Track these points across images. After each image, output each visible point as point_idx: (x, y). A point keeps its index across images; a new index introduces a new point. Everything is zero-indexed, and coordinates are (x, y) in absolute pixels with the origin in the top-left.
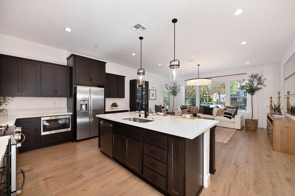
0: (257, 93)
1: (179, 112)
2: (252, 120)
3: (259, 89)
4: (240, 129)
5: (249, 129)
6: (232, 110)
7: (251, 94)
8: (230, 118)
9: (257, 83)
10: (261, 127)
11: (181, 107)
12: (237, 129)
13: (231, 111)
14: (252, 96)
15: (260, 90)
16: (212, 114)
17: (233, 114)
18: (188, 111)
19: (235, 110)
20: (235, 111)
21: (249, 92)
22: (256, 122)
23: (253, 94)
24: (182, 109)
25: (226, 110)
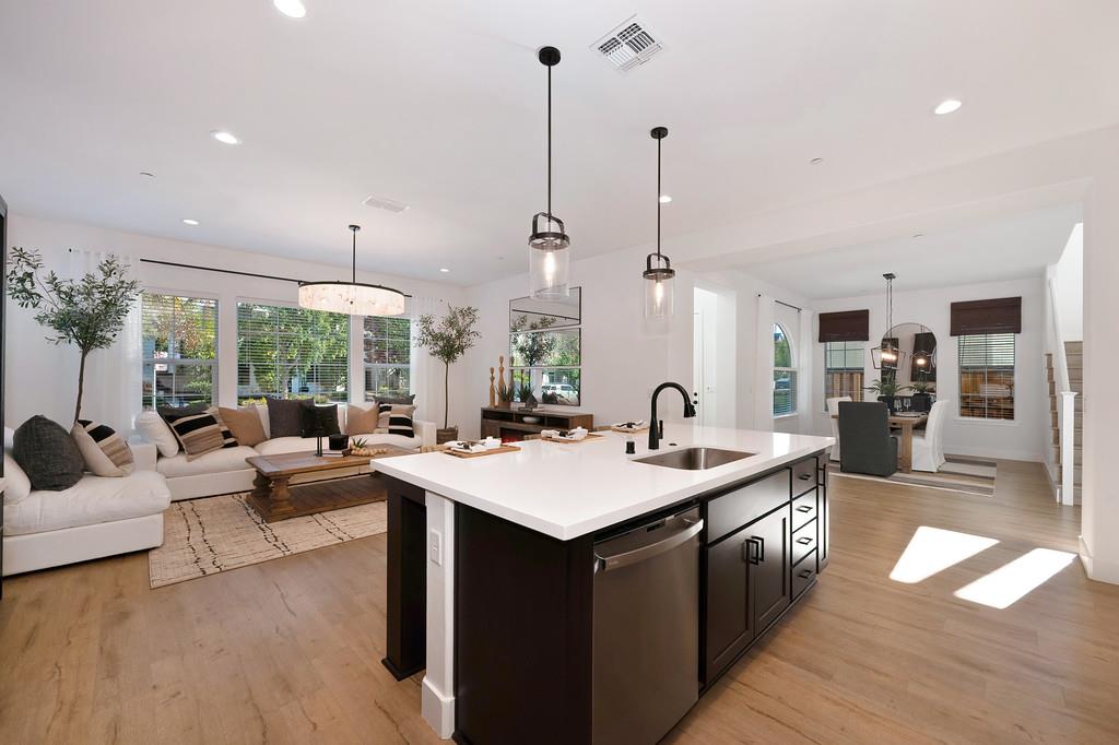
8: (410, 435)
14: (447, 364)
25: (389, 409)
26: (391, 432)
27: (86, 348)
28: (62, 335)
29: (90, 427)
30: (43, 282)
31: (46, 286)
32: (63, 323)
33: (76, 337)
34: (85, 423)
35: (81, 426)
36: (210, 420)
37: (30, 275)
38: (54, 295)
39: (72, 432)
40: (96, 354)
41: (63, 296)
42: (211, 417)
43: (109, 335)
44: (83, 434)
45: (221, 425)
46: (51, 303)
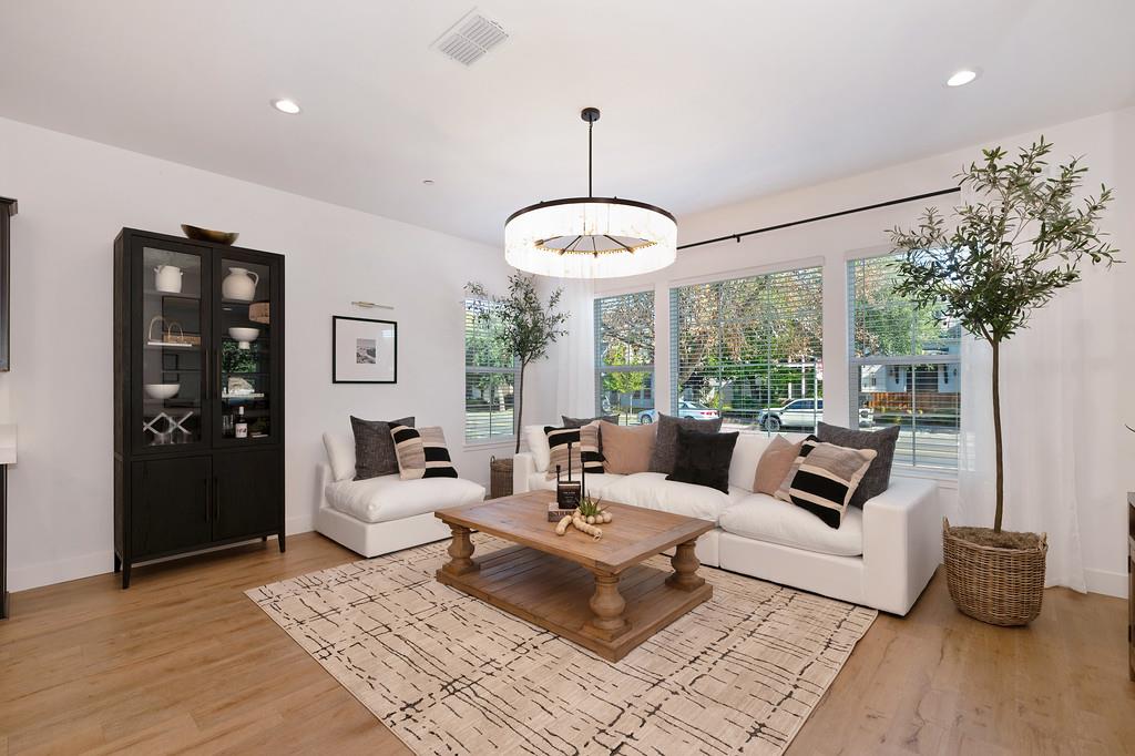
0: (1035, 320)
1: (534, 460)
2: (997, 536)
3: (1050, 281)
4: (903, 614)
5: (976, 609)
6: (851, 458)
7: (989, 327)
8: (832, 519)
9: (1037, 234)
10: (1065, 582)
11: (547, 430)
12: (881, 612)
13: (842, 462)
14: (995, 344)
15: (1058, 298)
16: (721, 483)
17: (852, 485)
18: (587, 456)
19: (871, 453)
20: (866, 467)
21: (975, 319)
22: (1027, 556)
23: (1001, 332)
24: (554, 441)
25: (808, 451)
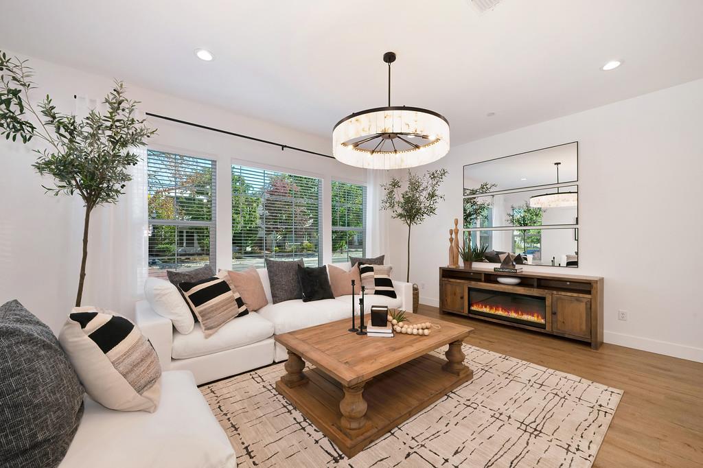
8: (393, 295)
14: (410, 226)
25: (371, 269)
26: (377, 293)
27: (91, 202)
28: (64, 184)
29: (93, 325)
30: (38, 110)
31: (41, 115)
32: (63, 168)
33: (78, 187)
34: (83, 319)
35: (77, 325)
36: (223, 288)
37: (15, 93)
38: (51, 129)
39: (61, 335)
40: (103, 210)
41: (62, 131)
42: (224, 282)
43: (117, 186)
44: (81, 341)
45: (234, 292)
46: (49, 144)
